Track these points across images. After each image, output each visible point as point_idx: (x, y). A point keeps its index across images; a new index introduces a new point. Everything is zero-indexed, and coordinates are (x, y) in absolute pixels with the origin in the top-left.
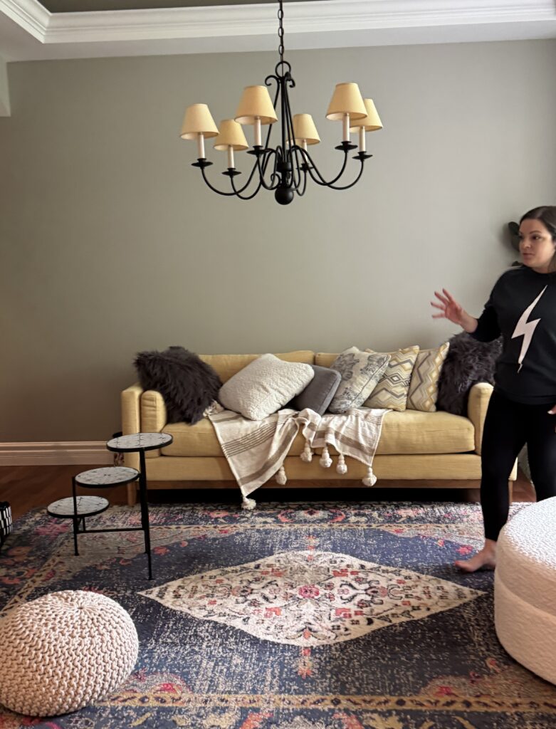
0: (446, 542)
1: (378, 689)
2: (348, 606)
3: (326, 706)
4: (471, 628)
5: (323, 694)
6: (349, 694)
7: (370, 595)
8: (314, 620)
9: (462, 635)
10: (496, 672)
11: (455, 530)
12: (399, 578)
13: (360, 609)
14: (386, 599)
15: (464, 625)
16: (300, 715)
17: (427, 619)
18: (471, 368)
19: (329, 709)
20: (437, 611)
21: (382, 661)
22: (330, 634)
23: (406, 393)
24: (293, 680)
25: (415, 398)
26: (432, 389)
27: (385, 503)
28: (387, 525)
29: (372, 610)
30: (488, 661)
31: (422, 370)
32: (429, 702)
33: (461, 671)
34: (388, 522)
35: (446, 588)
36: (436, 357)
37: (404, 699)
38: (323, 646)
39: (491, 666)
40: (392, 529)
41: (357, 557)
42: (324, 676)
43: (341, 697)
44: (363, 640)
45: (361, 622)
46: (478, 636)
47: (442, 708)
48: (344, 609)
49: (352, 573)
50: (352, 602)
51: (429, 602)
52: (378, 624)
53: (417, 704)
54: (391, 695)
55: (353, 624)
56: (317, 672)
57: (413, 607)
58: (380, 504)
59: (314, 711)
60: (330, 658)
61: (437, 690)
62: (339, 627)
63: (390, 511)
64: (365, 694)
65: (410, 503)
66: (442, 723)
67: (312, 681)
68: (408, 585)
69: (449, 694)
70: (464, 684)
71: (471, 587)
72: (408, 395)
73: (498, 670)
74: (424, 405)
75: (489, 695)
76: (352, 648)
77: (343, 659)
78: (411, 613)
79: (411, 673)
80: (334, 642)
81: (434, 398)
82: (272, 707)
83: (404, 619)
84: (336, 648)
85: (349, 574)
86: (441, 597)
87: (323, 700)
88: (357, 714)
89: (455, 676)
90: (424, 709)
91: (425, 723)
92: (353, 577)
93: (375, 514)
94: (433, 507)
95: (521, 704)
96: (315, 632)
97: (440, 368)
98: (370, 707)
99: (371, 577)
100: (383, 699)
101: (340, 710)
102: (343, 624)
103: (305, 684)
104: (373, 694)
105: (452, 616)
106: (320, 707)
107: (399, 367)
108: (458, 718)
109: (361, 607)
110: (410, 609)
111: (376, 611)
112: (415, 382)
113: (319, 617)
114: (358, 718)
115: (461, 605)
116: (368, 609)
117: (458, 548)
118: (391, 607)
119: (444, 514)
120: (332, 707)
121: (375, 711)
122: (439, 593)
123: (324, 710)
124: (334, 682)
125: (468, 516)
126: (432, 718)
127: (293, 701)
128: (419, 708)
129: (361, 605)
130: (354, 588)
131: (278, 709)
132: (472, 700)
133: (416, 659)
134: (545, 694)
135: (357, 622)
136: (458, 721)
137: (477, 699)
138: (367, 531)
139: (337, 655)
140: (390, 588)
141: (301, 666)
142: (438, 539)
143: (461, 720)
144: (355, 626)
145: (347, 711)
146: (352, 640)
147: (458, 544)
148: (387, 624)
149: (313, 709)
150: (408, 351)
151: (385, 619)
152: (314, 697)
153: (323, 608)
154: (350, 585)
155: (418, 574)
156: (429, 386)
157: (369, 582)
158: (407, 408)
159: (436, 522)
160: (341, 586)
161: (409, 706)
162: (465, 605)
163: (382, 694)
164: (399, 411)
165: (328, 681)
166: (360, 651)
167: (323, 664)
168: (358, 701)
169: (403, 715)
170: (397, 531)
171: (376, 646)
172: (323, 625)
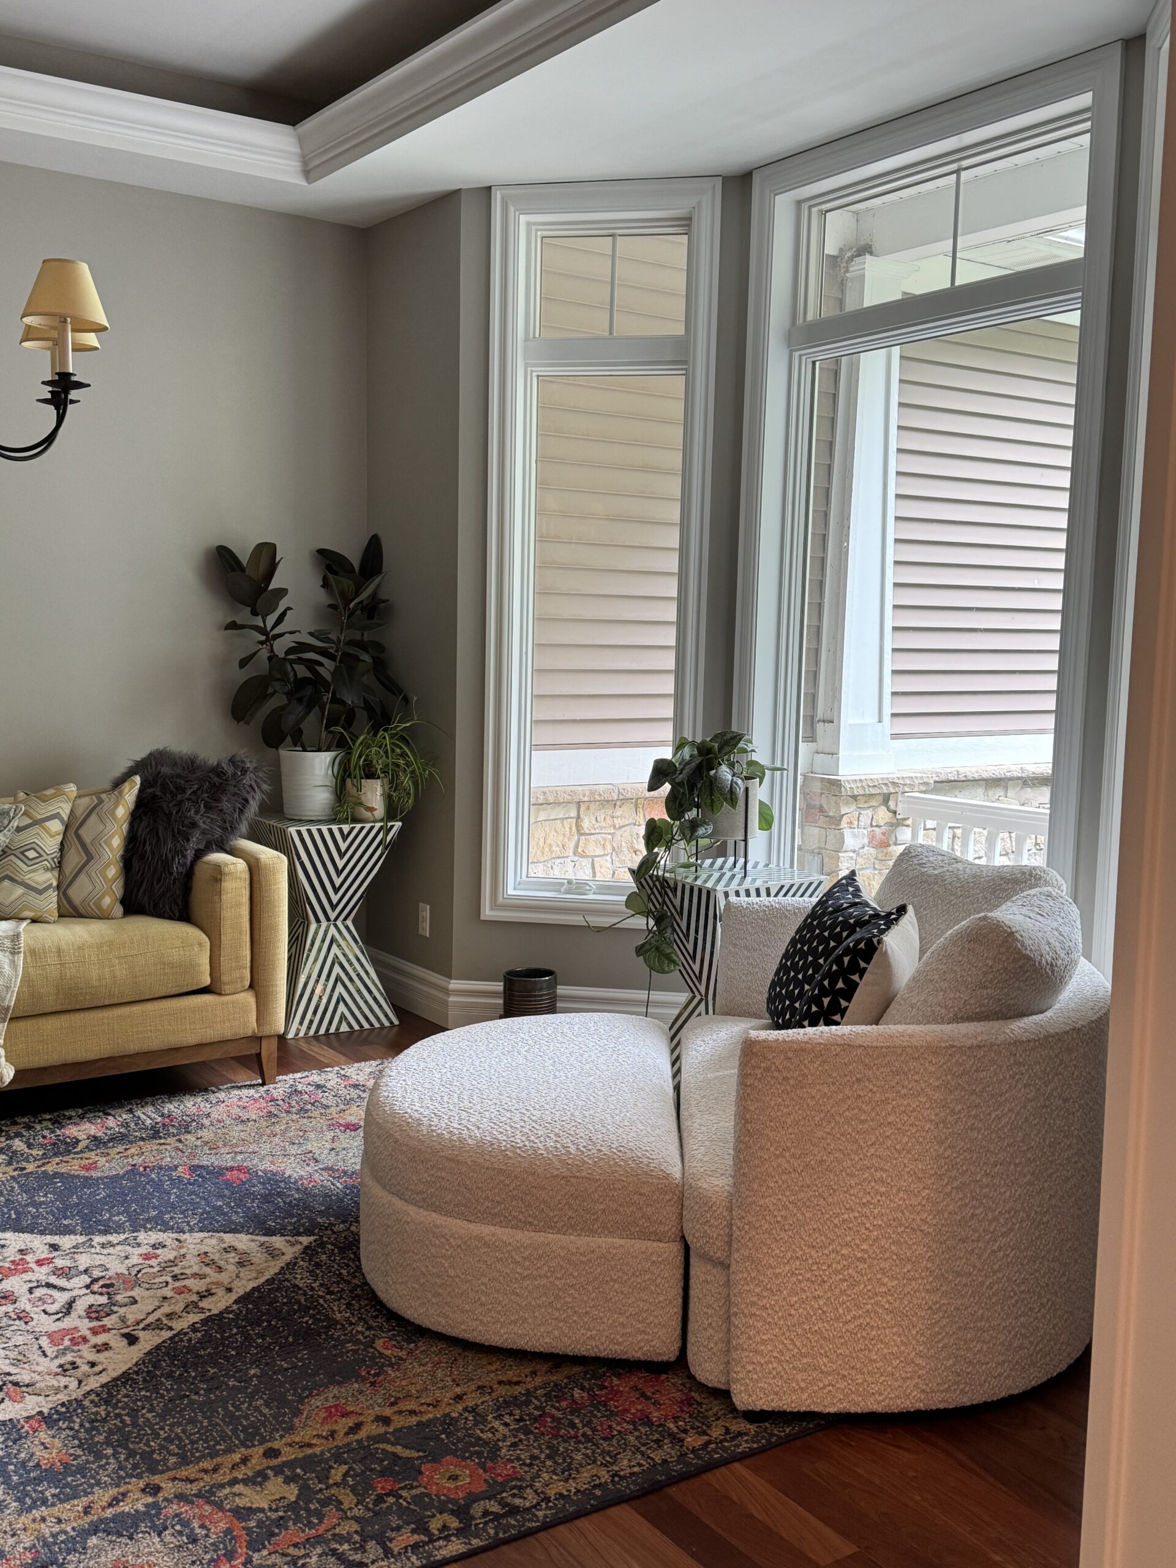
0: (194, 1169)
1: (218, 1443)
2: (67, 1323)
3: (136, 1503)
4: (321, 1301)
5: (118, 1486)
6: (168, 1469)
7: (101, 1294)
8: (13, 1365)
9: (312, 1316)
10: (401, 1359)
11: (199, 1143)
12: (144, 1250)
13: (95, 1324)
14: (136, 1293)
15: (306, 1300)
16: (95, 1534)
17: (235, 1307)
18: (194, 825)
19: (146, 1506)
20: (248, 1289)
21: (196, 1397)
22: (64, 1381)
23: (55, 884)
24: (38, 1481)
25: (79, 892)
26: (113, 872)
27: (26, 1120)
28: (57, 1160)
29: (123, 1319)
30: (379, 1344)
31: (86, 834)
32: (318, 1436)
33: (343, 1374)
34: (56, 1155)
35: (241, 1246)
36: (116, 807)
37: (276, 1445)
38: (63, 1405)
39: (388, 1353)
40: (73, 1166)
41: (32, 1232)
42: (99, 1456)
43: (156, 1479)
44: (137, 1373)
45: (112, 1344)
46: (340, 1312)
47: (346, 1440)
48: (66, 1332)
49: (40, 1263)
50: (74, 1314)
51: (224, 1278)
52: (148, 1341)
53: (300, 1447)
54: (247, 1447)
55: (98, 1351)
56: (79, 1452)
57: (198, 1293)
58: (15, 1123)
59: (115, 1518)
60: (93, 1421)
61: (323, 1414)
62: (74, 1365)
63: (45, 1133)
64: (199, 1459)
65: (80, 1111)
66: (362, 1460)
67: (82, 1470)
68: (166, 1259)
69: (346, 1414)
70: (361, 1392)
71: (283, 1235)
72: (58, 887)
73: (403, 1354)
74: (98, 905)
75: (408, 1396)
76: (124, 1391)
77: (118, 1416)
78: (201, 1305)
79: (260, 1402)
80: (81, 1392)
81: (118, 889)
82: (27, 1540)
83: (194, 1318)
84: (92, 1402)
85: (33, 1266)
86: (241, 1264)
87: (124, 1495)
88: (207, 1496)
89: (340, 1384)
90: (317, 1450)
91: (333, 1471)
92: (45, 1269)
93: (18, 1144)
94: (131, 1111)
95: (465, 1394)
96: (27, 1386)
97: (125, 827)
98: (219, 1478)
99: (84, 1261)
100: (237, 1457)
101: (166, 1499)
102: (81, 1357)
103: (69, 1479)
104: (213, 1454)
105: (279, 1289)
106: (125, 1507)
107: (36, 829)
108: (381, 1446)
109: (98, 1319)
110: (195, 1298)
111: (131, 1318)
112: (74, 858)
113: (20, 1358)
114: (209, 1502)
115: (283, 1268)
116: (114, 1317)
117: (222, 1175)
118: (157, 1304)
119: (159, 1119)
120: (150, 1500)
121: (234, 1482)
122: (233, 1258)
123: (136, 1511)
124: (126, 1460)
125: (208, 1115)
126: (338, 1458)
127: (64, 1516)
128: (309, 1451)
129: (93, 1315)
130: (63, 1289)
131: (41, 1538)
132: (388, 1412)
133: (255, 1375)
134: (493, 1368)
135: (106, 1347)
136: (383, 1450)
137: (395, 1408)
138: (23, 1180)
139: (103, 1413)
140: (134, 1273)
141: (39, 1453)
142: (176, 1167)
143: (389, 1448)
144: (106, 1354)
145: (181, 1497)
146: (115, 1380)
147: (220, 1168)
148: (166, 1334)
149: (115, 1516)
150: (54, 796)
151: (158, 1326)
152: (102, 1496)
153: (19, 1340)
154: (49, 1285)
155: (175, 1235)
156: (108, 866)
157: (86, 1271)
158: (60, 916)
159: (154, 1138)
160: (31, 1291)
161: (289, 1454)
162: (291, 1266)
163: (229, 1451)
164: (48, 923)
165: (112, 1461)
166: (143, 1393)
167: (82, 1435)
168: (192, 1476)
169: (287, 1472)
170: (84, 1168)
171: (170, 1376)
172: (39, 1369)
